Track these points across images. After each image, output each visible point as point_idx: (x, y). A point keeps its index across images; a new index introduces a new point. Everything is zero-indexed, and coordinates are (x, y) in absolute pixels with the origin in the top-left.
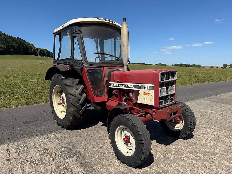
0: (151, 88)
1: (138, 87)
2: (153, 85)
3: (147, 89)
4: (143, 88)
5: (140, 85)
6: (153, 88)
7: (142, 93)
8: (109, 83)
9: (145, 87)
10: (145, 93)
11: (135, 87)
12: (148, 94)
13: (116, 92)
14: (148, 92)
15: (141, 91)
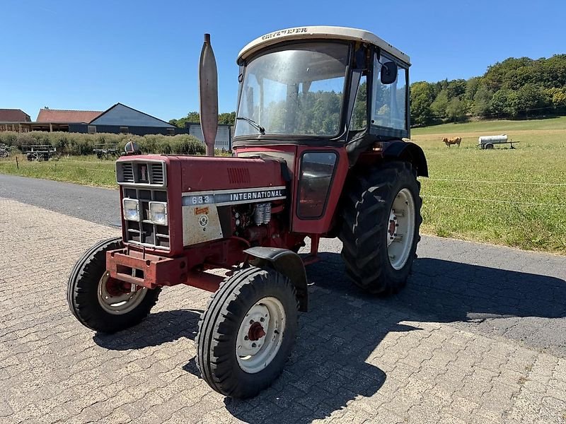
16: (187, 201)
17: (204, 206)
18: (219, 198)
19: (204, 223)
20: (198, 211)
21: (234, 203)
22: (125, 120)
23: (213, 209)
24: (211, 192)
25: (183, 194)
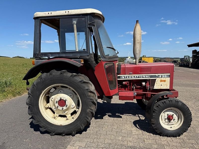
0: (168, 76)
1: (156, 76)
2: (169, 74)
3: (164, 77)
4: (160, 76)
5: (157, 75)
6: (170, 76)
7: (159, 81)
8: (118, 76)
9: (162, 76)
10: (161, 81)
11: (151, 77)
12: (165, 81)
13: (128, 83)
14: (165, 80)
15: (158, 80)
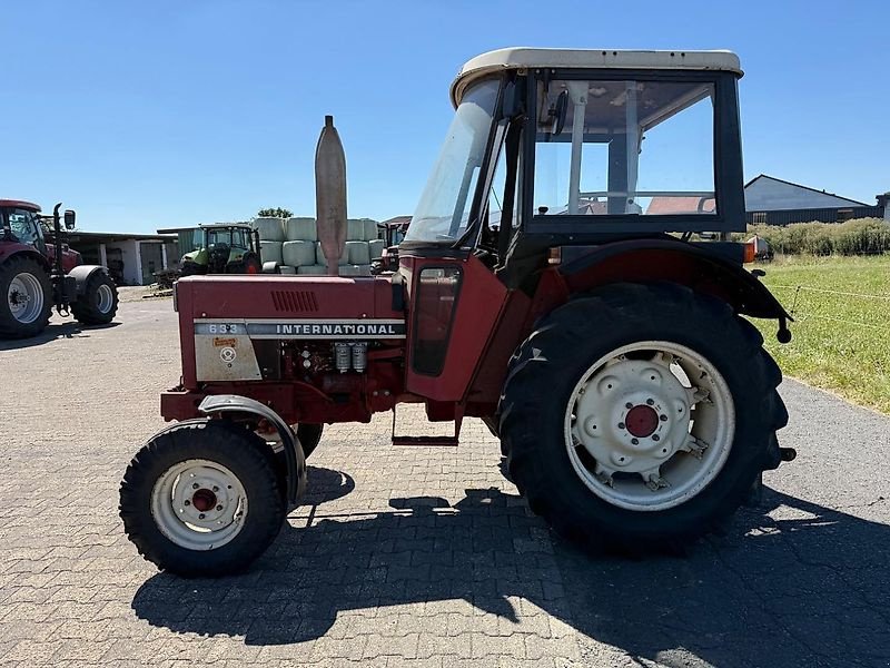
16: (200, 329)
17: (229, 337)
18: (255, 329)
19: (229, 357)
20: (219, 342)
21: (283, 337)
22: (770, 202)
23: (245, 342)
24: (242, 321)
25: (195, 321)
